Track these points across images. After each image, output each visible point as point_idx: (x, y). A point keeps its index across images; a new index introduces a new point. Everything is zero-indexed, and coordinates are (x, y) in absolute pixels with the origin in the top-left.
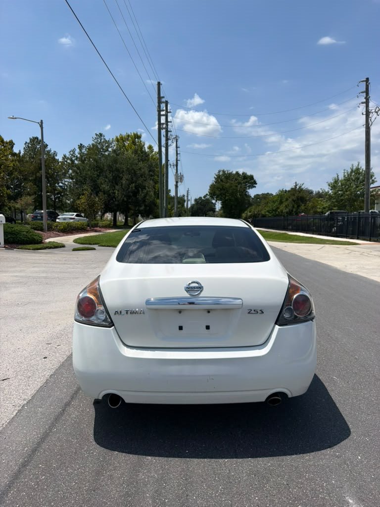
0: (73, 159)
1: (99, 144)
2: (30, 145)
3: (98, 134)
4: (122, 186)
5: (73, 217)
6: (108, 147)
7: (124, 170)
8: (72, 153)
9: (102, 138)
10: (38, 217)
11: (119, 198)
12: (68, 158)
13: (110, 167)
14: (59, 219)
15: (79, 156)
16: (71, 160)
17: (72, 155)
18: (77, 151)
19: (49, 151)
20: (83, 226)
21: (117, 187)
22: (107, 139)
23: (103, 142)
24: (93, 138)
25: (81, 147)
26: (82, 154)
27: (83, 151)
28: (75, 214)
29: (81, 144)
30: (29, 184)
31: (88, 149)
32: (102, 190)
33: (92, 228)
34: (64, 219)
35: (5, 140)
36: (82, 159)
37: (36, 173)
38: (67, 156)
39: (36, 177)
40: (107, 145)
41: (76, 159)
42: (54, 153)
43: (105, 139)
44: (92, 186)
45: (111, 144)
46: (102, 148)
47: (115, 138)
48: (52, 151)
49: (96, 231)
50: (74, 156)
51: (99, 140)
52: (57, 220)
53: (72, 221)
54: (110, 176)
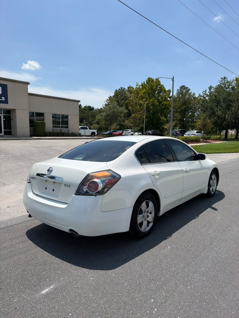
0: (205, 96)
1: (223, 84)
2: (180, 91)
3: (223, 77)
4: (232, 111)
5: (194, 133)
6: (229, 85)
7: (235, 100)
8: (204, 92)
9: (226, 80)
10: (174, 134)
11: (228, 120)
12: (201, 96)
13: (225, 99)
14: (185, 134)
15: (208, 94)
16: (204, 97)
17: (204, 94)
18: (208, 90)
19: (190, 94)
20: (197, 139)
21: (228, 113)
22: (229, 81)
23: (226, 83)
24: (219, 81)
25: (210, 88)
26: (211, 93)
27: (212, 90)
28: (196, 131)
29: (211, 86)
30: (177, 114)
31: (215, 88)
32: (217, 115)
33: (204, 140)
34: (189, 135)
35: (166, 90)
36: (210, 95)
37: (181, 107)
38: (201, 94)
39: (182, 110)
40: (229, 84)
41: (207, 96)
42: (194, 94)
43: (227, 80)
44: (210, 113)
45: (232, 83)
46: (225, 87)
47: (235, 79)
48: (193, 93)
49: (206, 142)
50: (206, 95)
51: (223, 82)
52: (185, 135)
53: (193, 136)
54: (224, 105)
